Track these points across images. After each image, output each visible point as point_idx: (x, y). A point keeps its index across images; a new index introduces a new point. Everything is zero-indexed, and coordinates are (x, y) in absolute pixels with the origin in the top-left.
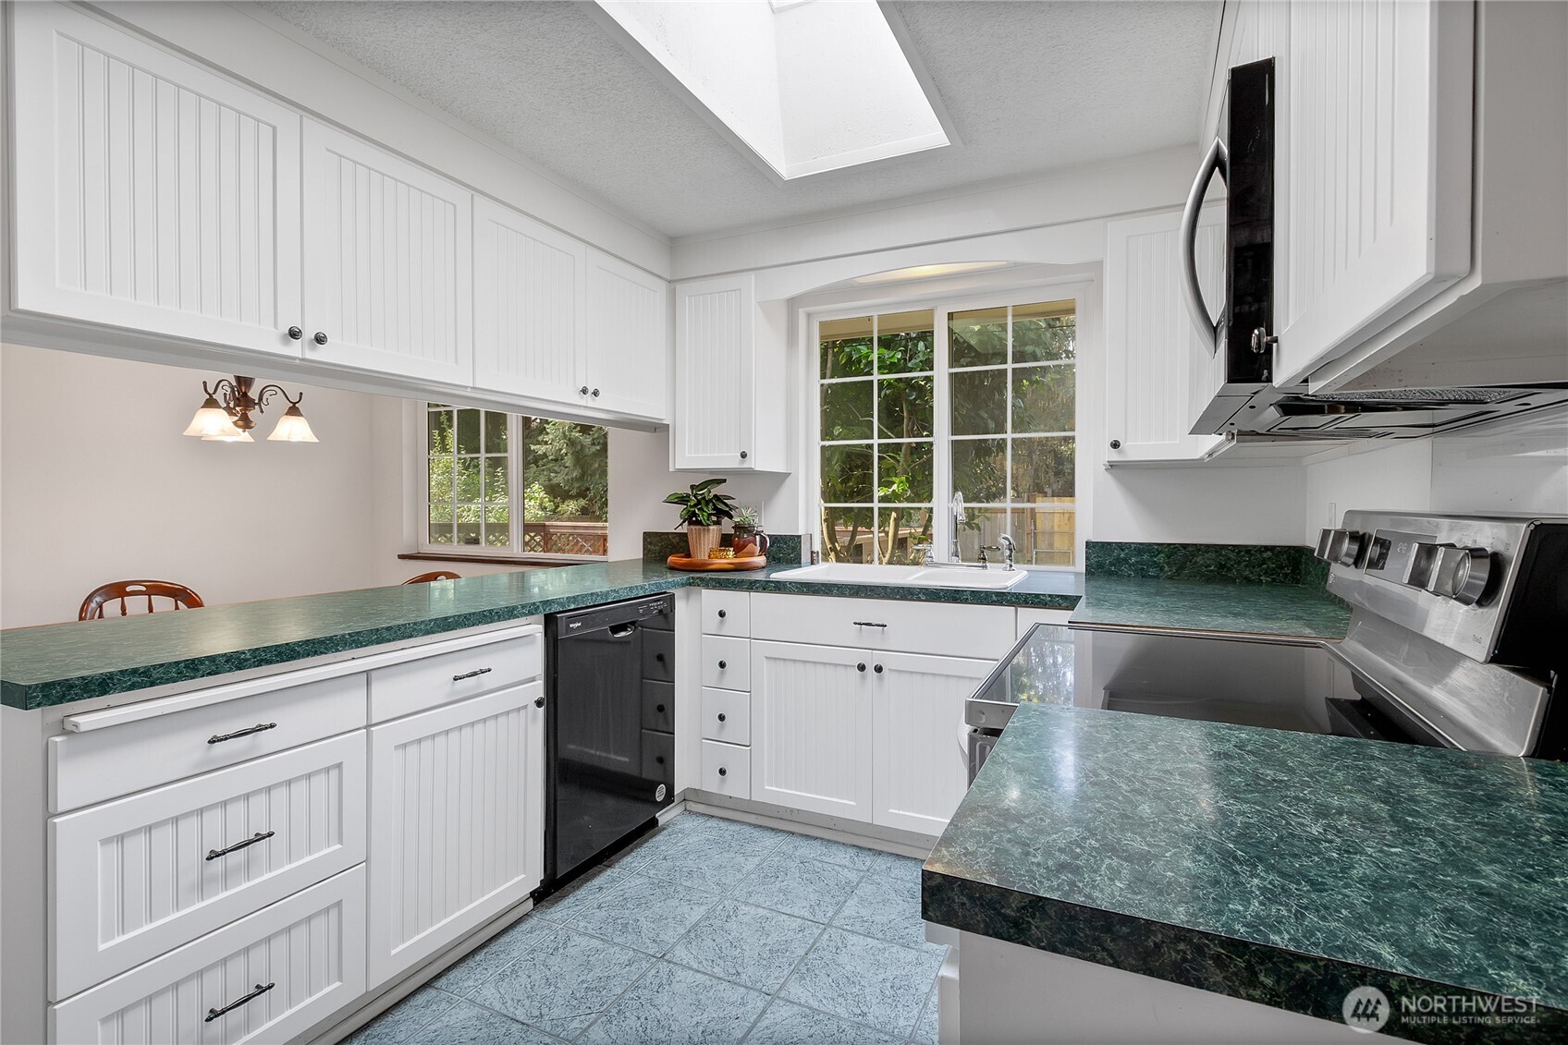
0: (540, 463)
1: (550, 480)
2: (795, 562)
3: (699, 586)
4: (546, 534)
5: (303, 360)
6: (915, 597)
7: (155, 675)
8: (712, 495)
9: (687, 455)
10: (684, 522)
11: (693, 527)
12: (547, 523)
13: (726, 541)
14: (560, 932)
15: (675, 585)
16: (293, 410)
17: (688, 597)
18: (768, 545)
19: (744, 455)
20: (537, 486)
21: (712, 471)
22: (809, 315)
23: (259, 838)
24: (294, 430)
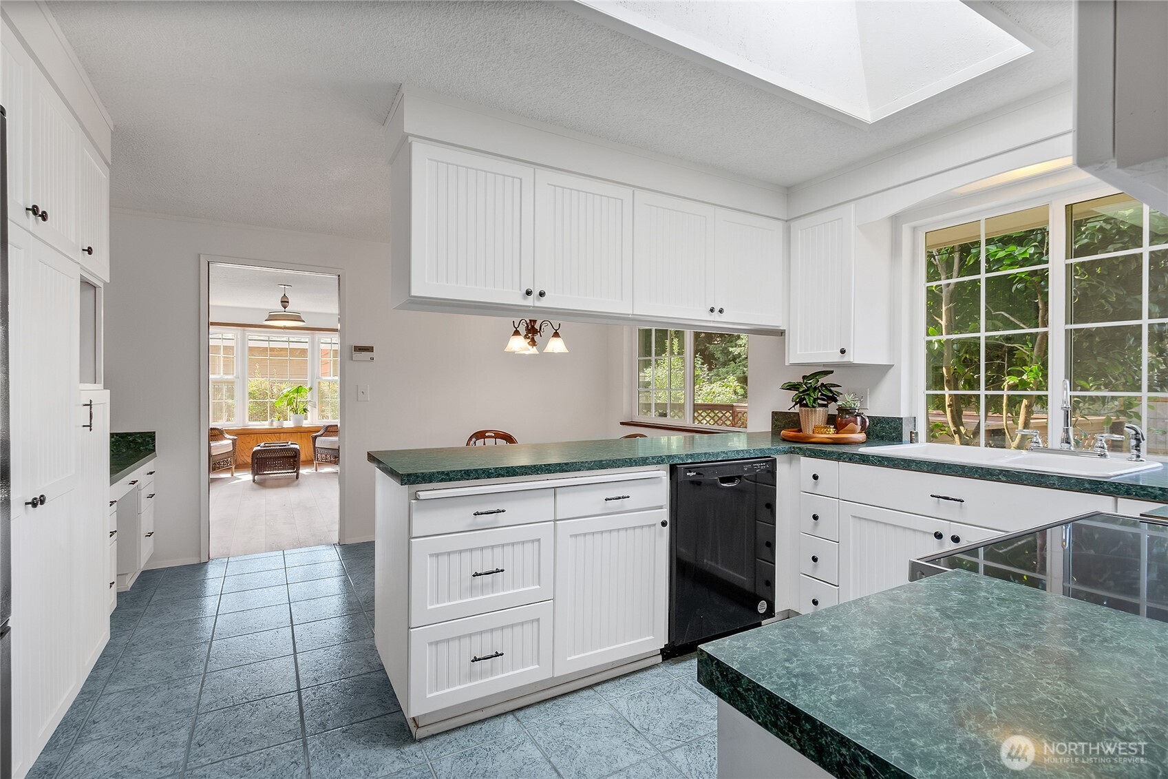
0: (737, 360)
1: (744, 373)
2: (898, 439)
3: (798, 454)
4: (733, 412)
5: (534, 307)
6: (994, 478)
7: (451, 476)
8: (819, 384)
9: (798, 353)
10: (795, 405)
11: (803, 409)
12: (734, 404)
13: (831, 420)
14: (674, 683)
15: (778, 452)
16: (556, 335)
17: (790, 462)
18: (868, 424)
19: (843, 352)
20: (732, 377)
21: (825, 365)
22: (914, 229)
23: (498, 571)
24: (556, 346)
